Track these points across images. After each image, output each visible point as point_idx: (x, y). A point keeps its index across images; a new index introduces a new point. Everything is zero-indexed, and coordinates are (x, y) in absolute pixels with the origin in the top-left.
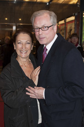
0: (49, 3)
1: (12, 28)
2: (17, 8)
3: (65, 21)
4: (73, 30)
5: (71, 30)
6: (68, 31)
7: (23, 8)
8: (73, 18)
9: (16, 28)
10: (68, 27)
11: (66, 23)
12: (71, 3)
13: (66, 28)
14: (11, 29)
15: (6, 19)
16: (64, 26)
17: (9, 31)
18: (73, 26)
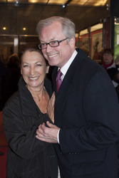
0: (66, 5)
1: (13, 41)
2: (20, 13)
3: (89, 31)
4: (101, 43)
5: (97, 43)
6: (94, 44)
7: (28, 13)
8: (100, 26)
9: (19, 42)
10: (94, 39)
11: (90, 34)
12: (97, 4)
13: (90, 41)
14: (12, 43)
15: (4, 28)
16: (87, 37)
17: (8, 46)
18: (101, 37)
